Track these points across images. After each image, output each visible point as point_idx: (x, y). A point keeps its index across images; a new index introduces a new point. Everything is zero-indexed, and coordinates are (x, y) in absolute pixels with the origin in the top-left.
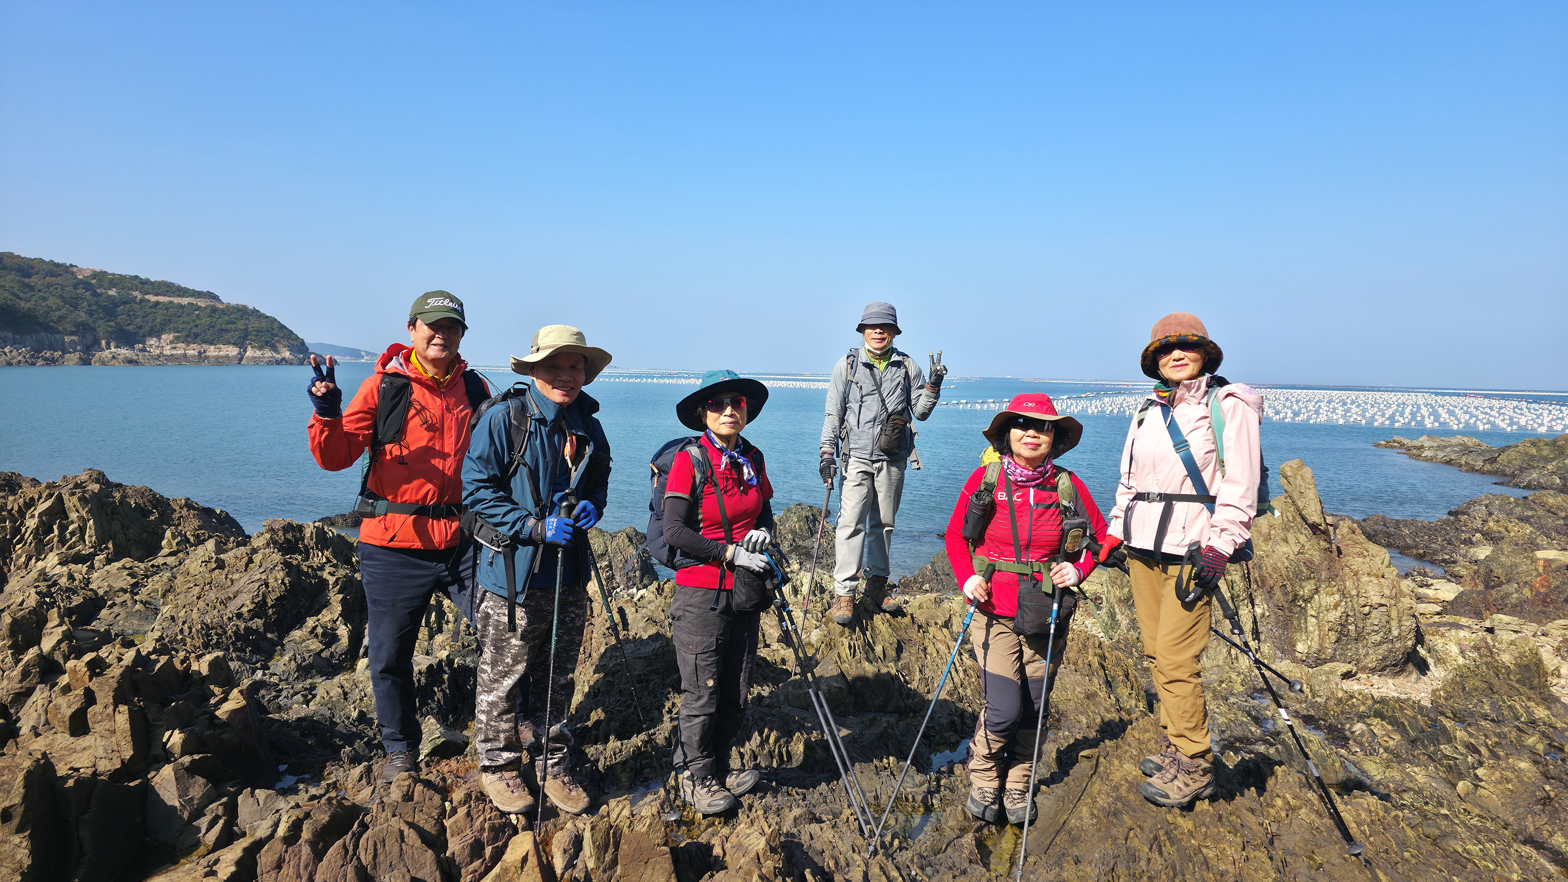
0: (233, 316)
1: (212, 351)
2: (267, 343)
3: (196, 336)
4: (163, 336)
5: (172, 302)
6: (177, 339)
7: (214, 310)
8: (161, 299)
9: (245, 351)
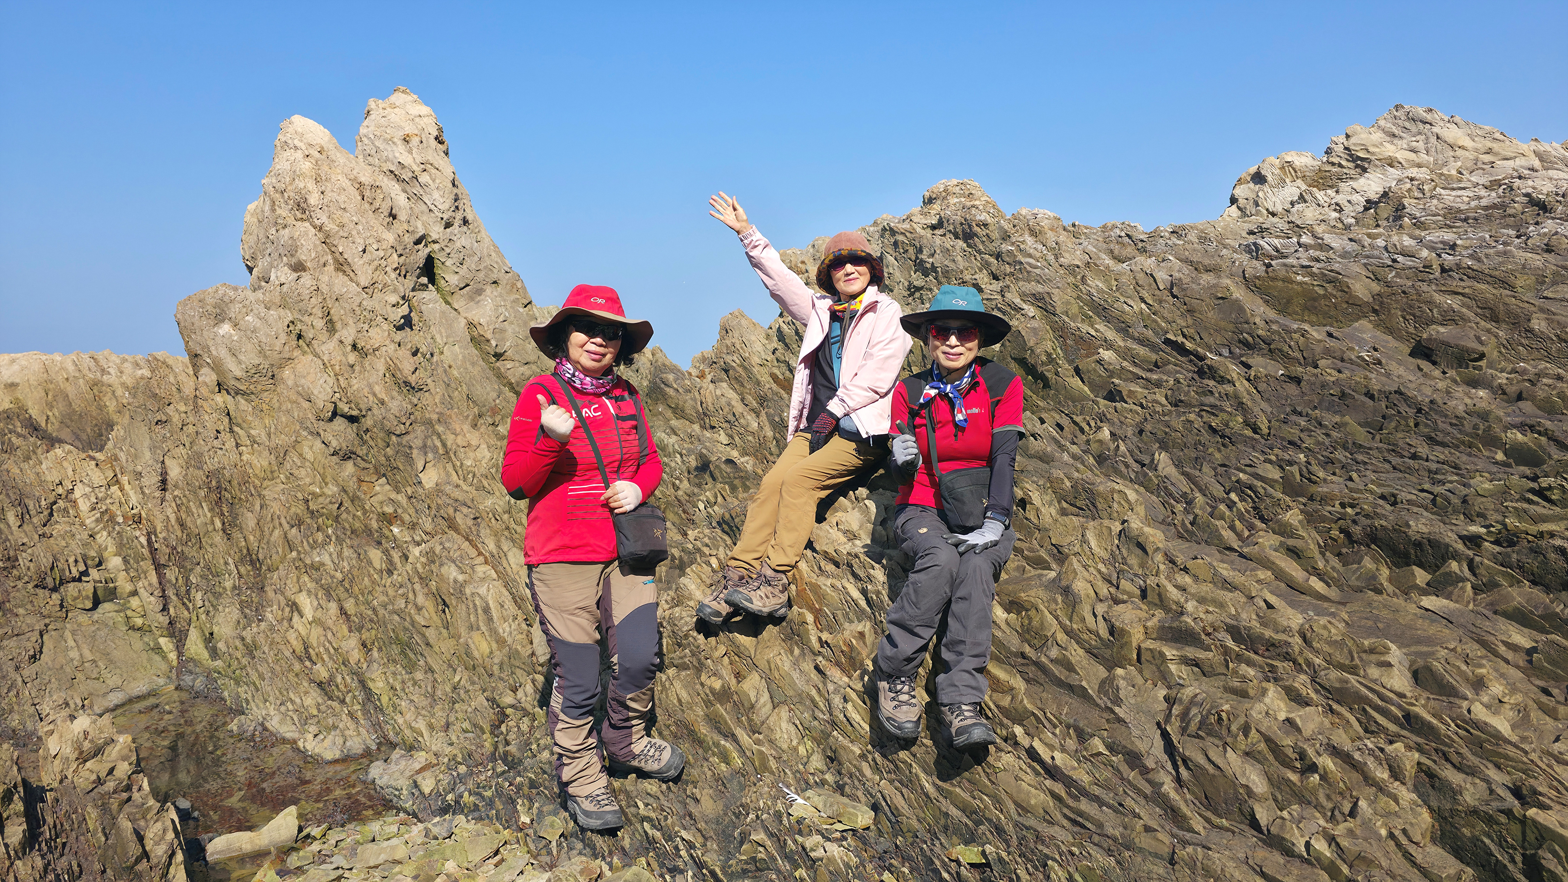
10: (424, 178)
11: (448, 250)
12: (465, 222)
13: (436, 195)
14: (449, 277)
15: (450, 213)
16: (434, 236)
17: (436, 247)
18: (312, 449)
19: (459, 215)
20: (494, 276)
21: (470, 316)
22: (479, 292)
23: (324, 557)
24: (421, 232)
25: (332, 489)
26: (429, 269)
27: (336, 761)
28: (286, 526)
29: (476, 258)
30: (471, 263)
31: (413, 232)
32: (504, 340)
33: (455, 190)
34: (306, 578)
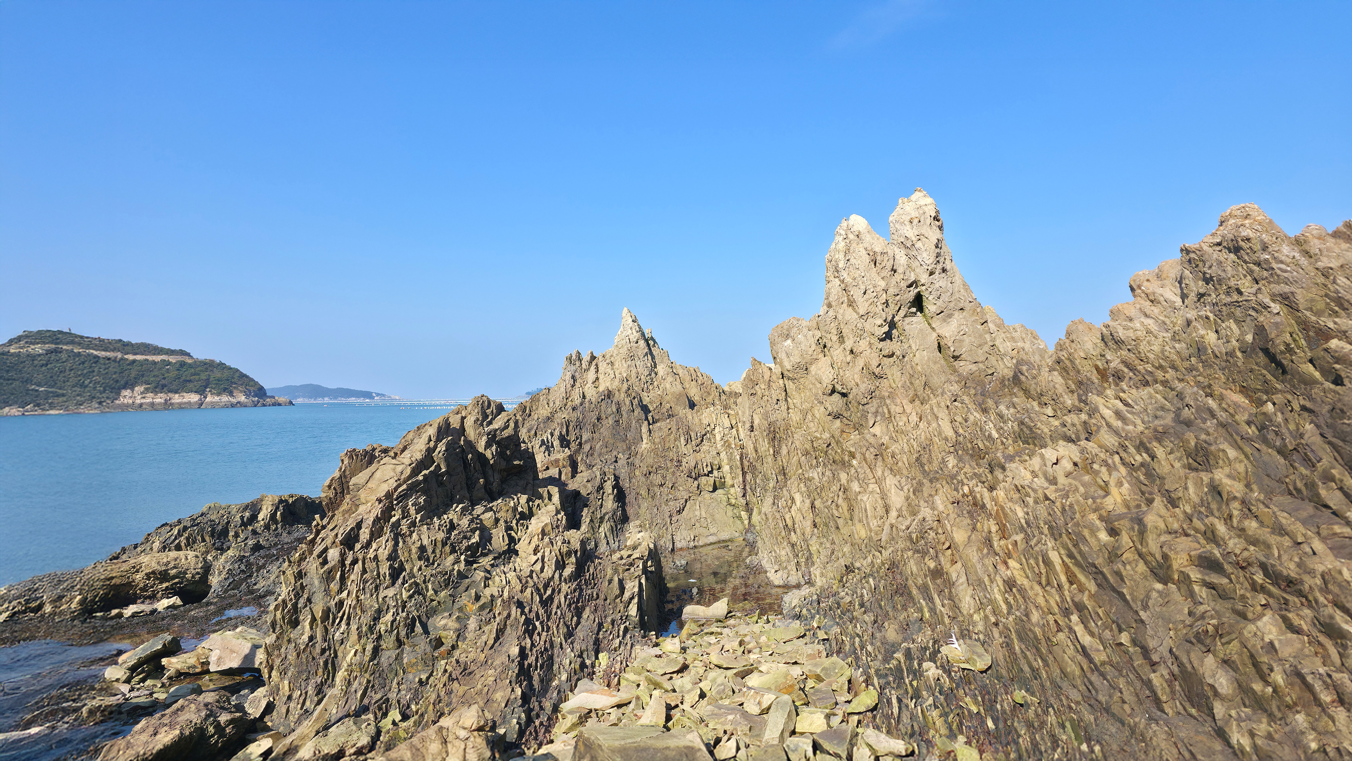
0: (199, 369)
1: (177, 399)
2: (225, 390)
3: (163, 386)
4: (136, 389)
5: (147, 360)
6: (147, 390)
7: (182, 364)
8: (139, 357)
9: (205, 397)
10: (919, 245)
11: (930, 290)
12: (944, 270)
13: (925, 255)
14: (930, 307)
15: (933, 266)
16: (923, 281)
17: (924, 288)
18: (819, 412)
19: (939, 267)
20: (961, 305)
21: (940, 332)
22: (950, 316)
23: (814, 474)
24: (912, 279)
25: (826, 435)
26: (918, 303)
27: (779, 586)
28: (800, 455)
29: (949, 294)
30: (945, 297)
31: (907, 280)
32: (961, 347)
33: (938, 250)
34: (802, 485)
